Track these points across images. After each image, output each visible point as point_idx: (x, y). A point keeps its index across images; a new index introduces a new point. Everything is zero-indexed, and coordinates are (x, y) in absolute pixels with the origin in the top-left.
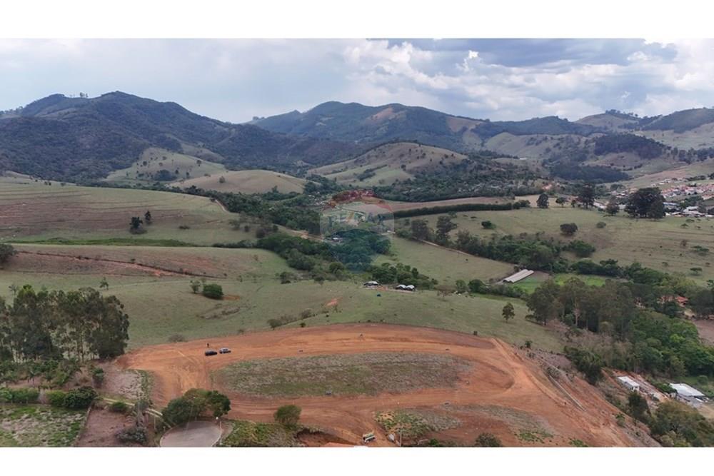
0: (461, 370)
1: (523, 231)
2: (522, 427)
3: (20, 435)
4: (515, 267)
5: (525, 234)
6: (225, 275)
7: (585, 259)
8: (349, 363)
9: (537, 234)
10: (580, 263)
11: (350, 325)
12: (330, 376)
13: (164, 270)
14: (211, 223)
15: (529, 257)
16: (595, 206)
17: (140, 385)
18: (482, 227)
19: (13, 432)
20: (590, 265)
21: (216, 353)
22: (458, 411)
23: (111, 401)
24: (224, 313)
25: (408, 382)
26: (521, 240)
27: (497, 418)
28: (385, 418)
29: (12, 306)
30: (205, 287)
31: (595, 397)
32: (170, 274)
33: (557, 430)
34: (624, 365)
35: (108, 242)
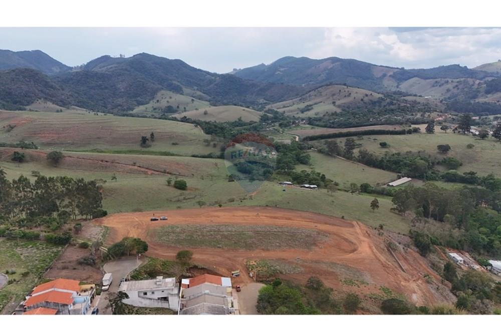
0: (319, 239)
1: (408, 149)
2: (348, 277)
3: (24, 256)
4: (398, 176)
5: (410, 152)
6: (193, 175)
7: (452, 171)
8: (241, 230)
9: (419, 152)
10: (447, 173)
11: (253, 208)
12: (226, 237)
13: (155, 171)
14: (192, 141)
15: (410, 169)
16: (472, 132)
17: (101, 234)
18: (380, 146)
19: (21, 254)
20: (455, 175)
21: (157, 220)
22: (306, 264)
23: (81, 241)
24: (185, 199)
25: (278, 244)
26: (406, 156)
27: (331, 270)
28: (251, 263)
29: (34, 184)
30: (176, 181)
31: (420, 264)
32: (157, 173)
33: (374, 281)
34: (456, 245)
35: (125, 152)
